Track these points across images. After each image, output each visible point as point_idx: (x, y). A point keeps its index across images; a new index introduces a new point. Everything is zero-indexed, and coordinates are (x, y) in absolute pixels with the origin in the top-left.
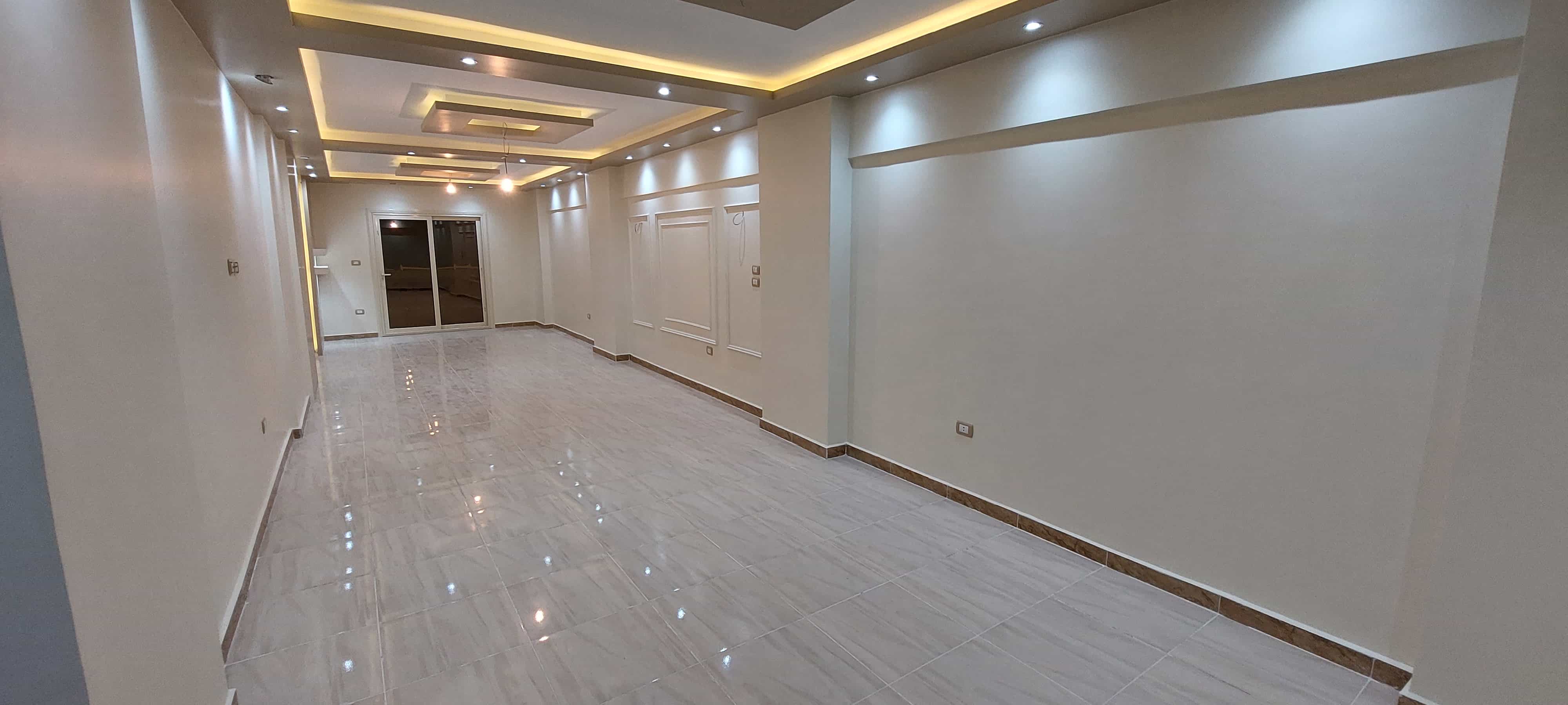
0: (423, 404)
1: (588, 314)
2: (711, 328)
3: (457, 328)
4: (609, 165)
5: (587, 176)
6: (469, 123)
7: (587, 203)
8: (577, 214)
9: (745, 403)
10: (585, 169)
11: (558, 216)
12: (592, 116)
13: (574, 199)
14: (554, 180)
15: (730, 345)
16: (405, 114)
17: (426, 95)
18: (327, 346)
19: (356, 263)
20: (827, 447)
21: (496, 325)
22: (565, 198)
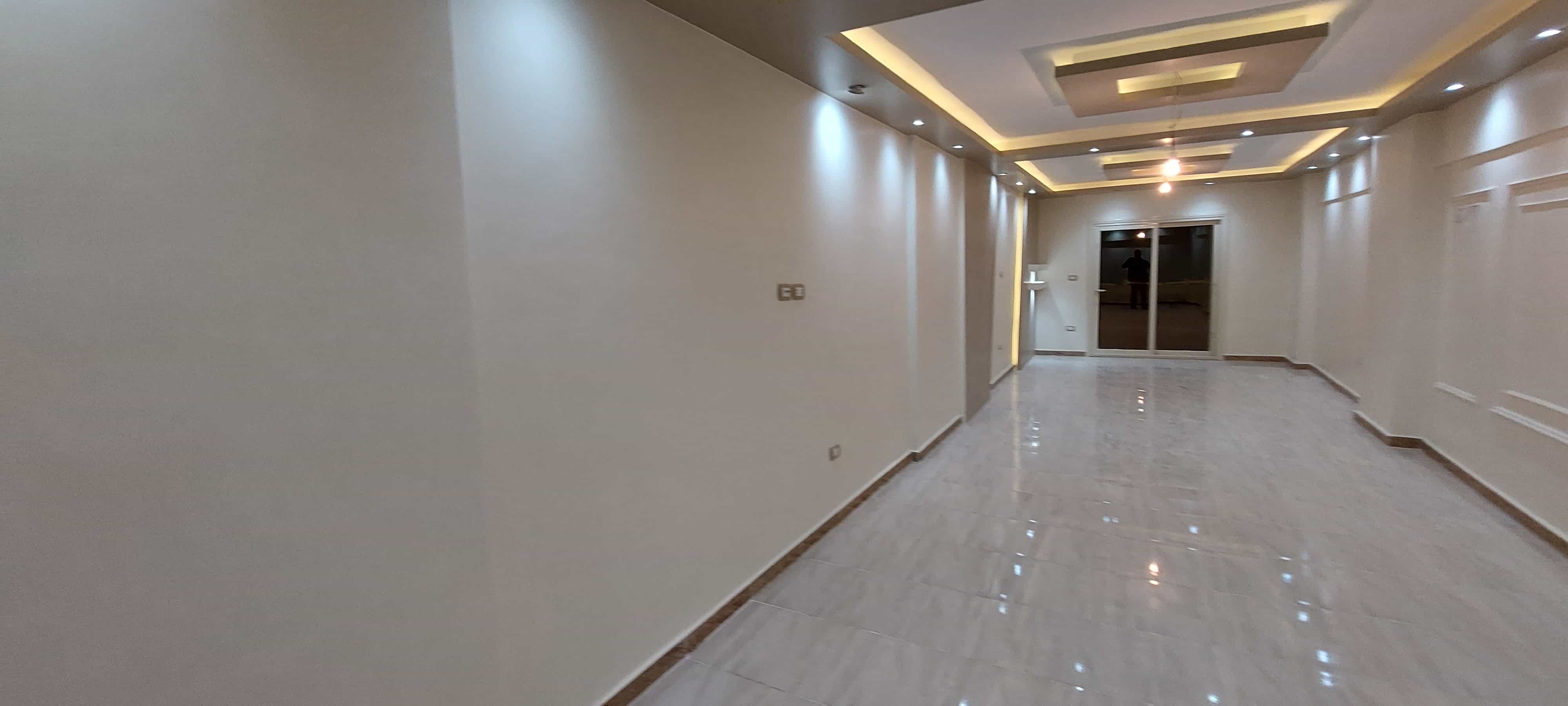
3: (1172, 356)
4: (1418, 112)
5: (1376, 140)
6: (1121, 93)
7: (1376, 184)
8: (1361, 204)
10: (1370, 129)
11: (1334, 208)
12: (1329, 19)
13: (1358, 179)
14: (1329, 156)
17: (1053, 63)
19: (1073, 278)
21: (1225, 356)
22: (1345, 180)
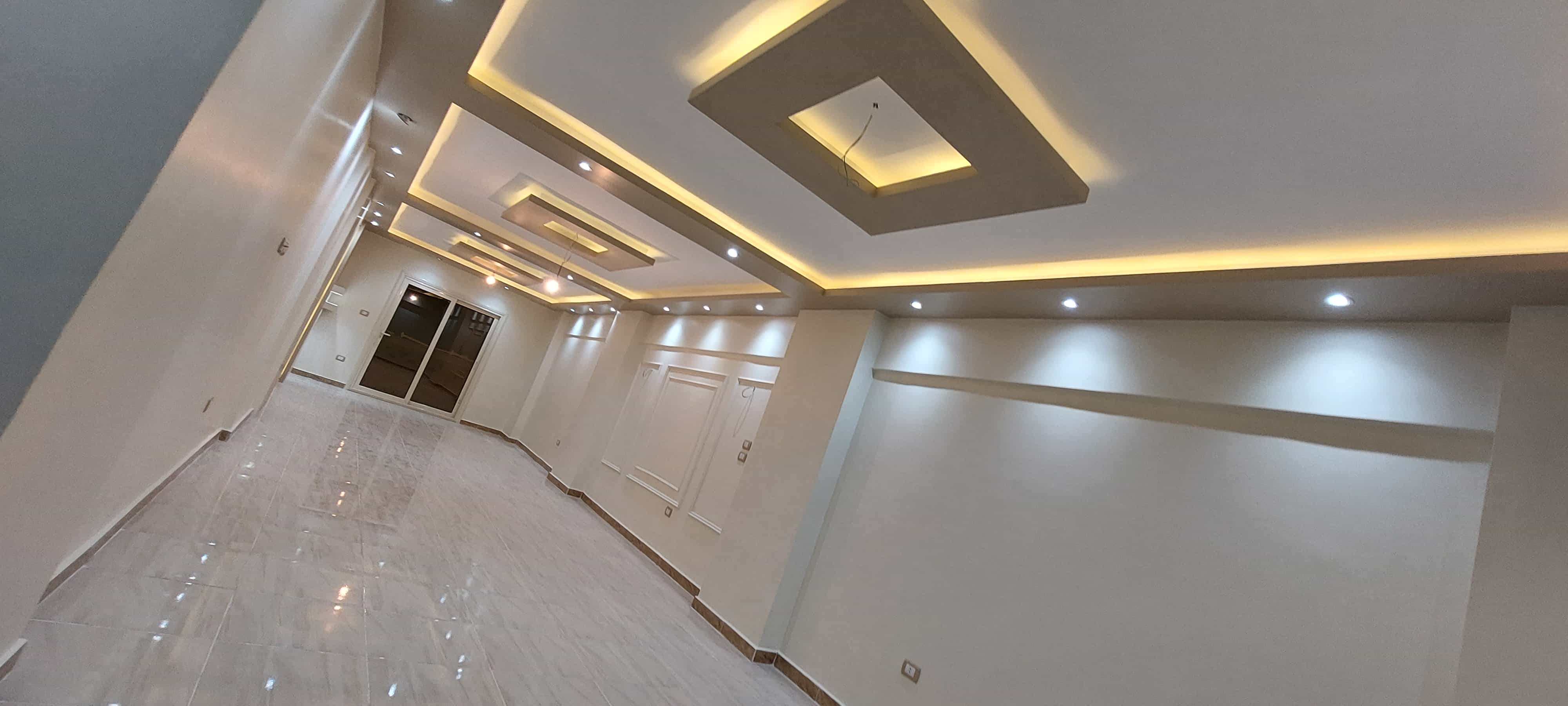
0: (359, 458)
1: (558, 440)
2: (679, 489)
3: (422, 409)
4: (644, 311)
5: (619, 315)
6: (545, 225)
7: (607, 338)
8: (592, 344)
9: (684, 577)
10: (620, 307)
11: (573, 342)
12: (656, 258)
13: (597, 330)
14: (585, 308)
15: (693, 512)
16: (495, 198)
17: (525, 187)
18: (291, 377)
19: (364, 313)
20: (756, 648)
21: (462, 421)
22: (587, 327)
